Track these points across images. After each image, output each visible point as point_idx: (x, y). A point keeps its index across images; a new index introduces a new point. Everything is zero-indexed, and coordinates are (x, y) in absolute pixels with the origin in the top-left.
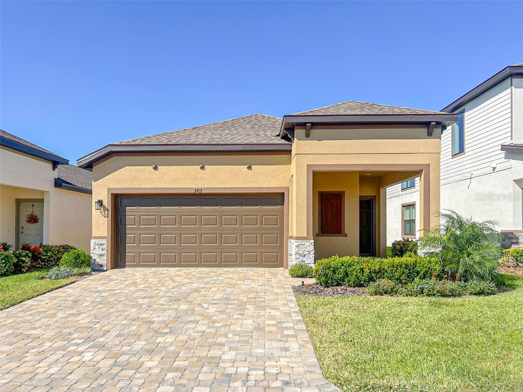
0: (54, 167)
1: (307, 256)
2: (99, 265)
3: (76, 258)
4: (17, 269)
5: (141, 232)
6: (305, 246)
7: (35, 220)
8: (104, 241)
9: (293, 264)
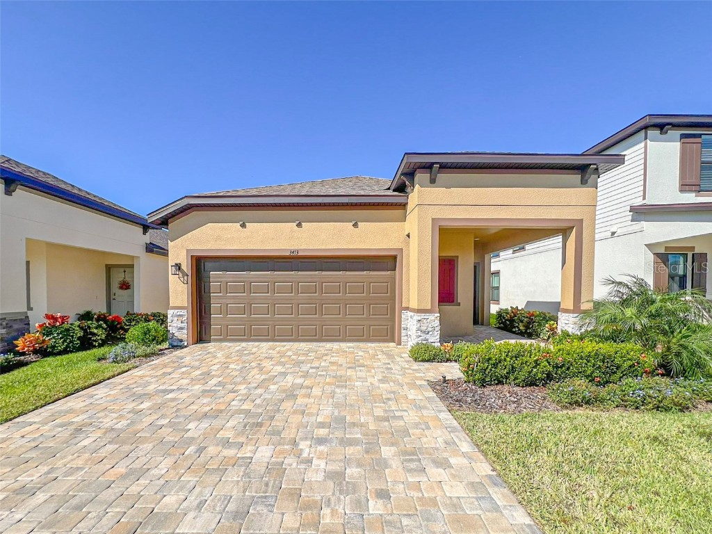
0: (145, 232)
1: (431, 333)
2: (178, 339)
3: (145, 334)
4: (86, 343)
5: (228, 302)
6: (428, 320)
7: (126, 286)
8: (184, 312)
9: (414, 342)
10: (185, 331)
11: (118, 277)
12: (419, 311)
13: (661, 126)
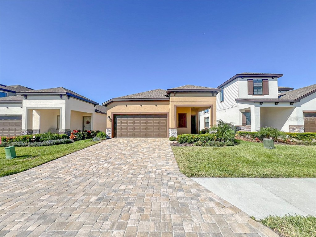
0: (95, 106)
1: (175, 134)
2: (109, 137)
3: (101, 135)
5: (122, 126)
6: (174, 131)
7: (88, 123)
8: (110, 129)
9: (170, 136)
10: (111, 134)
11: (86, 120)
12: (171, 128)
13: (242, 77)
